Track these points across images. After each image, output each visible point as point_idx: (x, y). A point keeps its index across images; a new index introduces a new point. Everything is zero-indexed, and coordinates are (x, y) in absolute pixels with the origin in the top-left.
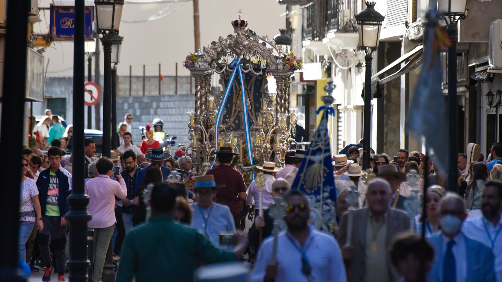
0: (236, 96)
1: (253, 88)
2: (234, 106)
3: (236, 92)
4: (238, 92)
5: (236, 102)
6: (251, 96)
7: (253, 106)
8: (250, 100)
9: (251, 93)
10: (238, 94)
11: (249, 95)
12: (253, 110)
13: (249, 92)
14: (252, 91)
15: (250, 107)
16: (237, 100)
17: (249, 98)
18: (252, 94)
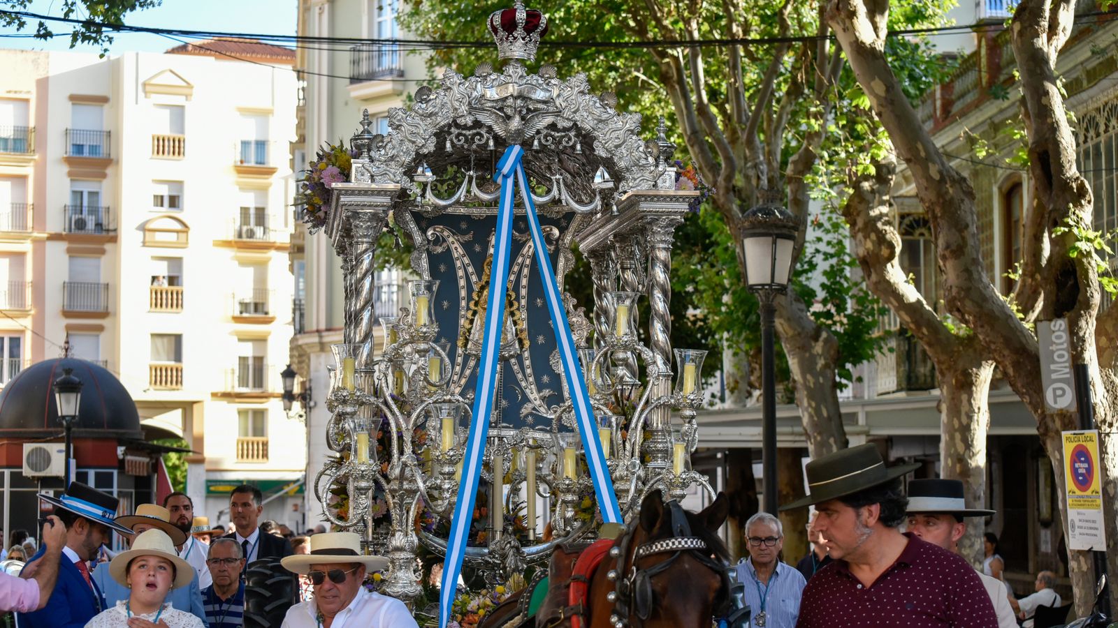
0: (468, 309)
1: (524, 282)
2: (460, 343)
3: (470, 298)
4: (476, 298)
5: (469, 331)
6: (518, 309)
7: (527, 343)
8: (515, 323)
9: (517, 299)
10: (476, 304)
11: (511, 305)
12: (526, 354)
13: (513, 296)
14: (523, 292)
15: (517, 346)
16: (472, 322)
17: (512, 314)
18: (523, 302)
